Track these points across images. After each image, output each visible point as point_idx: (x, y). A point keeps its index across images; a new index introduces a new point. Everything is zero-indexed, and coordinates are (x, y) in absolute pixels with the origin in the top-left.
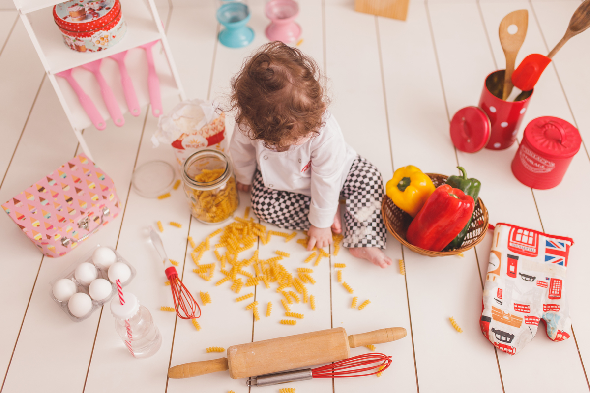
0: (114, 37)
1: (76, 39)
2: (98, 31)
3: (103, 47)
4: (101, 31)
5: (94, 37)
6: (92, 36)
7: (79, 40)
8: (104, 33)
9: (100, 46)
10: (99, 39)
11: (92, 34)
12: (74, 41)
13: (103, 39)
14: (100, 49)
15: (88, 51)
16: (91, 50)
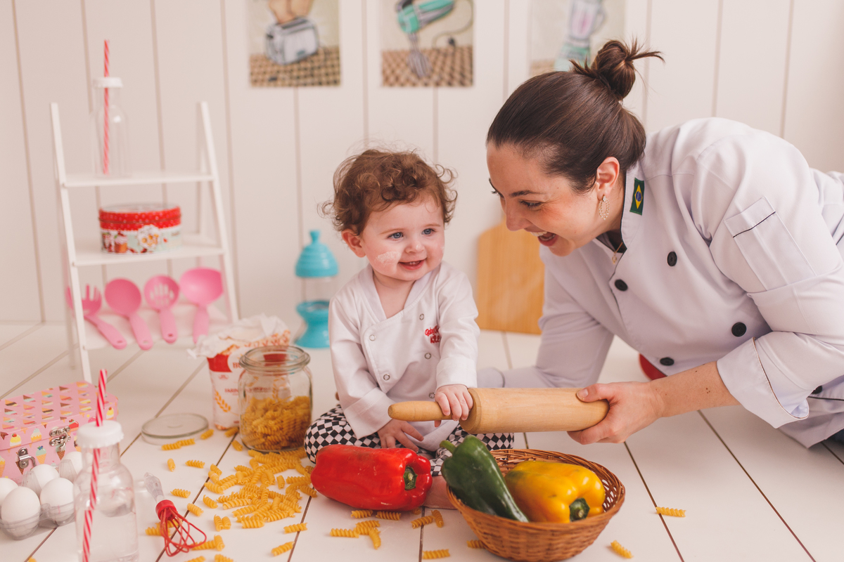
0: (165, 240)
1: (120, 234)
2: (148, 224)
3: (149, 249)
4: (152, 226)
5: (141, 232)
6: (140, 230)
7: (122, 235)
8: (154, 230)
9: (146, 246)
10: (147, 237)
11: (140, 227)
12: (116, 237)
13: (151, 237)
14: (145, 251)
15: (129, 253)
16: (132, 251)
